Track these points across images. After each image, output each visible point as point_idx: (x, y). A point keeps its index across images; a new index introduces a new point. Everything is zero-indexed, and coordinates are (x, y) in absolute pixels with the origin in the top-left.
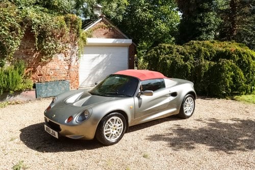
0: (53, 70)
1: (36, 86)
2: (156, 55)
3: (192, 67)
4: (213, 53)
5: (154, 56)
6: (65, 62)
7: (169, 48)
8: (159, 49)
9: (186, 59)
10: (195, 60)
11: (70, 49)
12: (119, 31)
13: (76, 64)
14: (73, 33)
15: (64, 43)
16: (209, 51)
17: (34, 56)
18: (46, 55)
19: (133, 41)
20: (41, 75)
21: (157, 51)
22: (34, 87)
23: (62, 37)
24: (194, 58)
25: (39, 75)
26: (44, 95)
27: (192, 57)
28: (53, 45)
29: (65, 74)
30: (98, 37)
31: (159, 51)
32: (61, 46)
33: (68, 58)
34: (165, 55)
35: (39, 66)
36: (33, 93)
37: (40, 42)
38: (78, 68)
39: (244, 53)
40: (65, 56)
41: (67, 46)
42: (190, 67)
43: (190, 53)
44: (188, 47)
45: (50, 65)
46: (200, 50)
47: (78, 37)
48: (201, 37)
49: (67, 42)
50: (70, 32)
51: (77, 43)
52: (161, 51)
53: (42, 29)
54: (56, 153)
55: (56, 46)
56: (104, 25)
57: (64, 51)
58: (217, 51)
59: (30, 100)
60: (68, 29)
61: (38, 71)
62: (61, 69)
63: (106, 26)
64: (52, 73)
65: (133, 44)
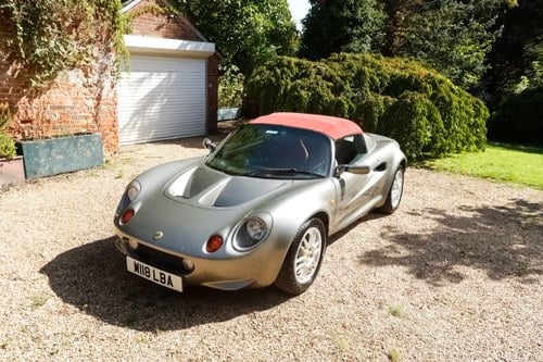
0: (59, 108)
1: (24, 148)
2: (274, 79)
3: (350, 106)
4: (386, 78)
5: (270, 80)
6: (86, 90)
7: (298, 65)
8: (279, 66)
9: (337, 90)
10: (355, 92)
11: (97, 59)
12: (187, 22)
13: (111, 95)
14: (103, 20)
15: (82, 44)
16: (378, 75)
17: (9, 73)
18: (40, 70)
19: (217, 48)
20: (30, 121)
21: (275, 73)
22: (19, 150)
23: (76, 27)
24: (352, 87)
25: (22, 122)
26: (44, 171)
27: (347, 87)
28: (58, 47)
29: (86, 118)
30: (143, 35)
31: (279, 71)
32: (75, 48)
33: (93, 79)
34: (293, 80)
35: (24, 99)
36: (16, 167)
37: (28, 39)
38: (116, 104)
39: (441, 82)
40: (86, 76)
41: (90, 52)
42: (347, 106)
43: (343, 78)
44: (336, 65)
45: (54, 96)
46: (361, 73)
47: (115, 29)
48: (352, 46)
49: (89, 42)
50: (96, 16)
51: (112, 44)
52: (283, 72)
54: (189, 330)
55: (66, 49)
56: (157, 6)
57: (83, 62)
58: (393, 76)
59: (11, 185)
60: (93, 10)
61: (22, 111)
62: (78, 106)
63: (161, 10)
64: (55, 116)
65: (215, 54)
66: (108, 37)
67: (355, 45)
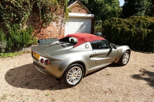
0: (50, 31)
1: (40, 41)
2: (110, 24)
3: (134, 33)
4: (149, 24)
6: (57, 27)
7: (118, 20)
8: (112, 20)
9: (131, 27)
10: (137, 28)
11: (60, 19)
13: (63, 28)
14: (62, 9)
16: (146, 23)
18: (46, 22)
19: (95, 16)
20: (43, 35)
21: (111, 22)
22: (39, 42)
23: (55, 11)
24: (135, 27)
25: (41, 35)
28: (50, 16)
29: (56, 34)
30: (74, 13)
31: (112, 22)
32: (55, 16)
34: (116, 24)
37: (42, 14)
38: (64, 31)
40: (57, 23)
41: (58, 17)
43: (133, 24)
44: (131, 20)
45: (48, 28)
46: (139, 22)
47: (65, 11)
48: (137, 14)
49: (58, 15)
50: (60, 8)
52: (113, 22)
53: (44, 5)
55: (52, 17)
57: (56, 20)
58: (151, 23)
60: (59, 6)
62: (54, 31)
63: (80, 6)
64: (49, 34)
65: (94, 17)
66: (64, 13)
67: (139, 13)
